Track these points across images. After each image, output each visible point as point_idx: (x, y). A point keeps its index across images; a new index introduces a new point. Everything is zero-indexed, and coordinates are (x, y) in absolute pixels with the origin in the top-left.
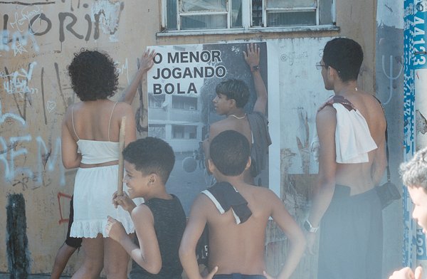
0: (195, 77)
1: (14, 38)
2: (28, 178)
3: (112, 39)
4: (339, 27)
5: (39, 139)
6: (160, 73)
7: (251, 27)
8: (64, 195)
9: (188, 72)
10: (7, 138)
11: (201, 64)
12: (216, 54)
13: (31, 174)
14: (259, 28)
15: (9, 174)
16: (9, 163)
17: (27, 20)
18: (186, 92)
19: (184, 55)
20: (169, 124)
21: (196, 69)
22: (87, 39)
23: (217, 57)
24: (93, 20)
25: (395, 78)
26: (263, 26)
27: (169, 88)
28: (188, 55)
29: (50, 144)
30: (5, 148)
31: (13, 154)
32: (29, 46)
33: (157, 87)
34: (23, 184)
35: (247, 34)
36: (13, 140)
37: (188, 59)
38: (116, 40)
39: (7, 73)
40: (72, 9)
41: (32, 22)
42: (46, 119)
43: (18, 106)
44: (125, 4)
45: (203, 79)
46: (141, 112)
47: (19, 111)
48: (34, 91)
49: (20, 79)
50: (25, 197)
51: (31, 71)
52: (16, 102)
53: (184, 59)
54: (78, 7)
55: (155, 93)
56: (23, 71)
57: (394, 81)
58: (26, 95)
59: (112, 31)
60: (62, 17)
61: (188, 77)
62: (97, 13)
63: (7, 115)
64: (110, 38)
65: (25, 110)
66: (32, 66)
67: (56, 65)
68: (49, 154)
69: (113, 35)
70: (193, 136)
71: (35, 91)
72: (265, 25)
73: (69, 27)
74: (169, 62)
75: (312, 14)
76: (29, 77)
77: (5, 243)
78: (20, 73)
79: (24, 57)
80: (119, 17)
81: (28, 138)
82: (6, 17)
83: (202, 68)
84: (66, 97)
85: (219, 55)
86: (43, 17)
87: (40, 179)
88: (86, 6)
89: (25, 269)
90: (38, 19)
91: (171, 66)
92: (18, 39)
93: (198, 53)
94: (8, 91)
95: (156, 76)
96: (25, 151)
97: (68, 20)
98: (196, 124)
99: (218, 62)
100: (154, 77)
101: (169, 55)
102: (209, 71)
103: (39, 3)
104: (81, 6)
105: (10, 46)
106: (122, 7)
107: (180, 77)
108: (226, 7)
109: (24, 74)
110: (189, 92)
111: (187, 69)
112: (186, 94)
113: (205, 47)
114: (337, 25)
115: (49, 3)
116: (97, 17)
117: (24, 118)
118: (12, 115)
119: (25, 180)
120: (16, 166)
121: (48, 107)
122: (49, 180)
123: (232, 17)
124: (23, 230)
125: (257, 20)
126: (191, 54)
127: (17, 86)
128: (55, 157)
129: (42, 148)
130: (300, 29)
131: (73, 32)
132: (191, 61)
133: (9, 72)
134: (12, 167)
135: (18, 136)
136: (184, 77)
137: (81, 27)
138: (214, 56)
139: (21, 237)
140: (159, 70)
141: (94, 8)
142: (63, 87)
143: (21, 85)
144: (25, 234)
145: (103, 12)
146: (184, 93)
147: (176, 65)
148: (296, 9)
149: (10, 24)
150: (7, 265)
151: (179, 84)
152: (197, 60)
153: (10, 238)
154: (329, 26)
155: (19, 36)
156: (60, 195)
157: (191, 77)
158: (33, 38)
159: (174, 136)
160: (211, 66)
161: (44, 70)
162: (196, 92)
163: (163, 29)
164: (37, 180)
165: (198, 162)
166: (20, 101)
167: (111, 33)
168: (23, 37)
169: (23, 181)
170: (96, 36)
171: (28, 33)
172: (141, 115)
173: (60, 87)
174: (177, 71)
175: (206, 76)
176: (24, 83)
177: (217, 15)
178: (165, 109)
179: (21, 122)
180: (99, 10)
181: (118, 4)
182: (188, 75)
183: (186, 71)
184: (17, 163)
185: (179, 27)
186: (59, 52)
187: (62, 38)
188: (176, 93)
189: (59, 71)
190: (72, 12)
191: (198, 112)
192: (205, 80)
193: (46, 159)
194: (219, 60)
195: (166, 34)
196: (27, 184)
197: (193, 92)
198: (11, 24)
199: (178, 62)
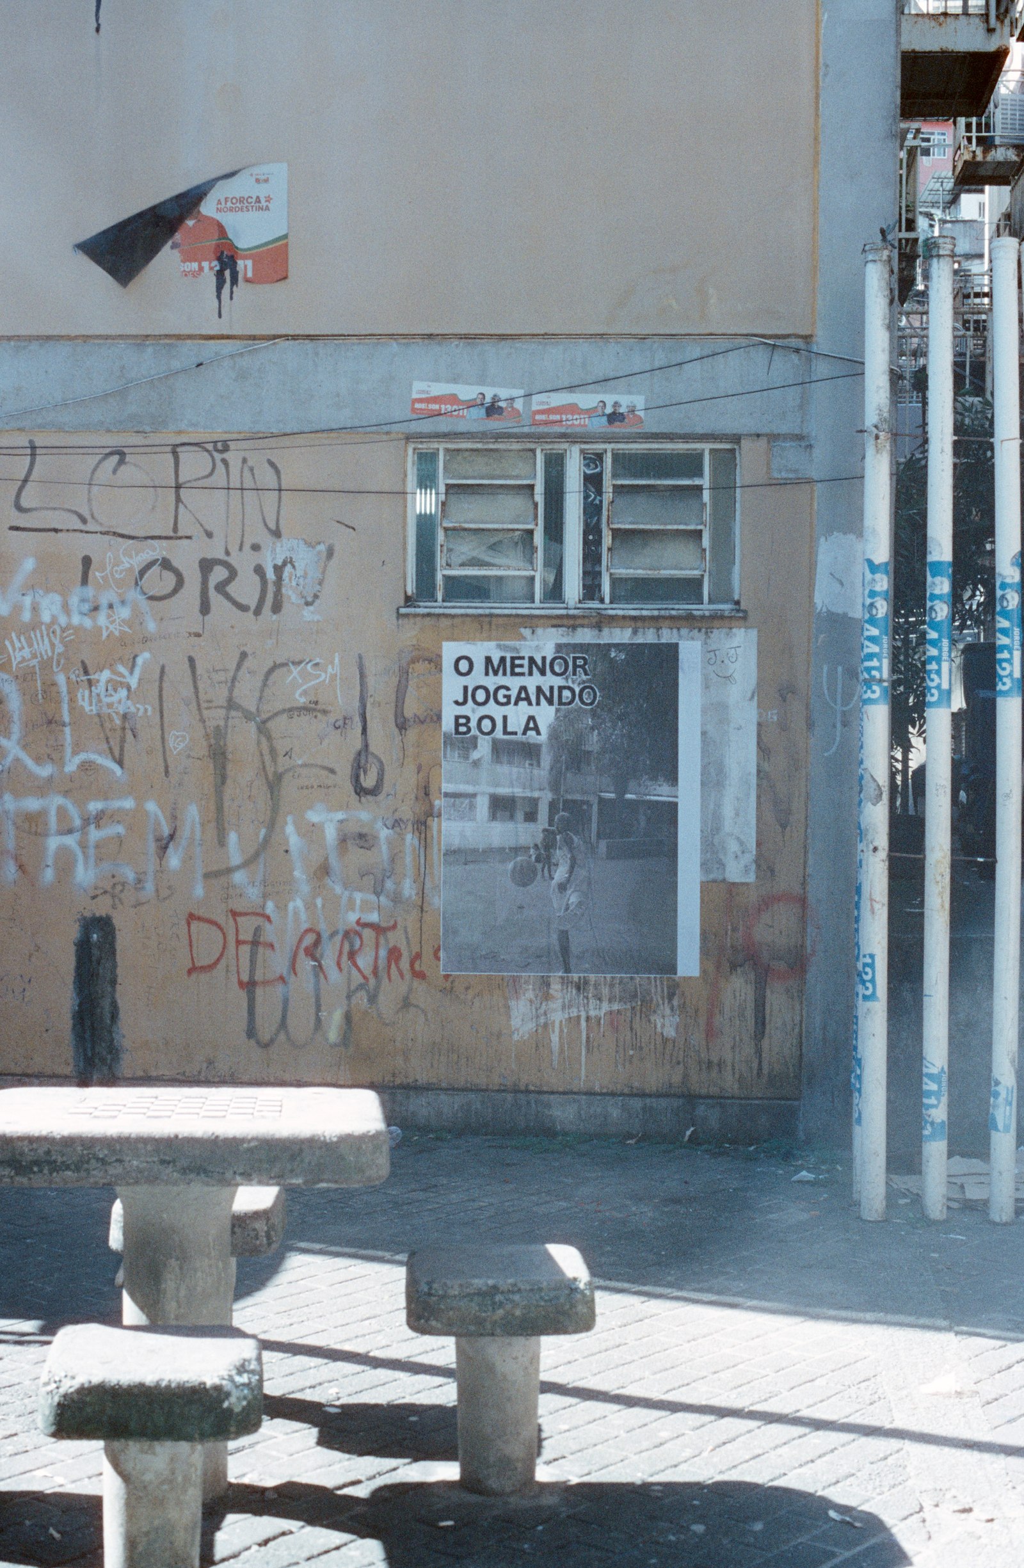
0: (538, 704)
1: (104, 602)
2: (123, 884)
3: (308, 614)
4: (745, 612)
5: (151, 806)
6: (468, 695)
7: (580, 602)
8: (199, 919)
9: (523, 695)
10: (81, 804)
11: (551, 681)
12: (580, 662)
13: (130, 875)
14: (595, 604)
15: (84, 875)
16: (84, 852)
17: (131, 569)
18: (520, 731)
19: (517, 662)
20: (483, 794)
21: (539, 690)
22: (258, 612)
23: (583, 667)
24: (271, 575)
25: (845, 709)
26: (602, 601)
27: (487, 725)
28: (526, 662)
29: (174, 818)
30: (78, 822)
31: (94, 834)
32: (137, 619)
33: (462, 721)
34: (113, 897)
35: (574, 617)
36: (94, 806)
37: (526, 670)
38: (317, 618)
39: (86, 672)
40: (227, 553)
41: (142, 573)
42: (167, 767)
43: (107, 739)
44: (336, 548)
45: (552, 709)
46: (363, 757)
47: (110, 749)
48: (144, 710)
49: (115, 685)
50: (117, 922)
51: (137, 671)
52: (104, 731)
53: (517, 670)
54: (241, 549)
55: (457, 732)
56: (121, 669)
57: (844, 713)
58: (125, 717)
59: (310, 599)
60: (206, 566)
61: (523, 704)
62: (280, 564)
63: (83, 756)
64: (305, 613)
65: (122, 749)
66: (140, 661)
67: (191, 660)
68: (172, 837)
69: (311, 608)
70: (531, 817)
71: (146, 710)
72: (607, 600)
73: (221, 588)
74: (487, 674)
75: (697, 583)
76: (133, 682)
77: (69, 1015)
78: (115, 672)
79: (123, 641)
80: (324, 572)
81: (128, 804)
82: (87, 562)
83: (552, 688)
84: (211, 724)
85: (585, 664)
86: (166, 564)
87: (150, 886)
88: (256, 548)
89: (110, 1068)
90: (156, 569)
91: (492, 682)
92: (111, 606)
93: (544, 659)
94: (87, 709)
95: (461, 700)
96: (120, 829)
97: (219, 574)
98: (536, 794)
99: (584, 677)
100: (457, 703)
101: (488, 660)
102: (567, 694)
103: (160, 538)
104: (247, 547)
105: (94, 620)
106: (330, 553)
107: (508, 703)
108: (532, 563)
109: (124, 677)
110: (524, 733)
111: (523, 688)
112: (520, 737)
113: (559, 647)
114: (743, 606)
115: (180, 538)
116: (278, 570)
117: (120, 763)
118: (93, 757)
119: (119, 888)
120: (99, 859)
121: (171, 742)
122: (169, 888)
123: (544, 582)
124: (109, 989)
125: (591, 590)
126: (532, 660)
127: (109, 700)
128: (184, 842)
129: (158, 823)
130: (674, 613)
131: (228, 597)
132: (531, 674)
133: (91, 670)
134: (92, 860)
135: (106, 799)
136: (516, 704)
137: (246, 589)
138: (575, 666)
139: (106, 1004)
140: (466, 688)
141: (274, 551)
142: (204, 705)
143: (115, 698)
144: (113, 998)
145: (291, 562)
146: (515, 733)
147: (501, 680)
148: (665, 573)
149: (95, 574)
150: (71, 1061)
151: (505, 718)
152: (543, 673)
153: (80, 1005)
154: (726, 607)
155: (115, 600)
156: (191, 917)
157: (530, 704)
158: (144, 604)
159: (493, 817)
160: (570, 684)
161: (167, 669)
162: (538, 733)
163: (408, 599)
164: (143, 888)
165: (539, 866)
166: (113, 730)
167: (307, 604)
168: (123, 602)
169: (113, 889)
170: (277, 608)
171: (133, 595)
172: (363, 762)
173: (199, 705)
174: (502, 692)
175: (560, 703)
176: (123, 693)
177: (514, 577)
178: (476, 764)
179: (114, 773)
180: (283, 557)
181: (322, 548)
182: (523, 699)
183: (519, 693)
184: (102, 853)
185: (440, 595)
186: (198, 635)
187: (205, 608)
188: (499, 733)
189: (199, 672)
190: (226, 558)
191: (543, 771)
192: (557, 710)
193: (164, 845)
194: (586, 674)
195: (418, 611)
196: (122, 896)
197: (533, 733)
198: (97, 574)
199: (505, 674)
